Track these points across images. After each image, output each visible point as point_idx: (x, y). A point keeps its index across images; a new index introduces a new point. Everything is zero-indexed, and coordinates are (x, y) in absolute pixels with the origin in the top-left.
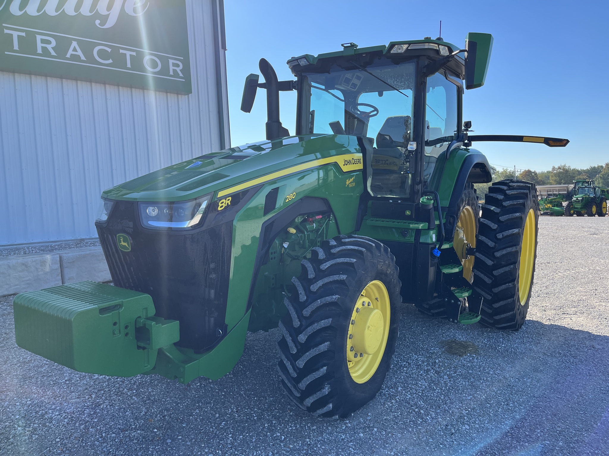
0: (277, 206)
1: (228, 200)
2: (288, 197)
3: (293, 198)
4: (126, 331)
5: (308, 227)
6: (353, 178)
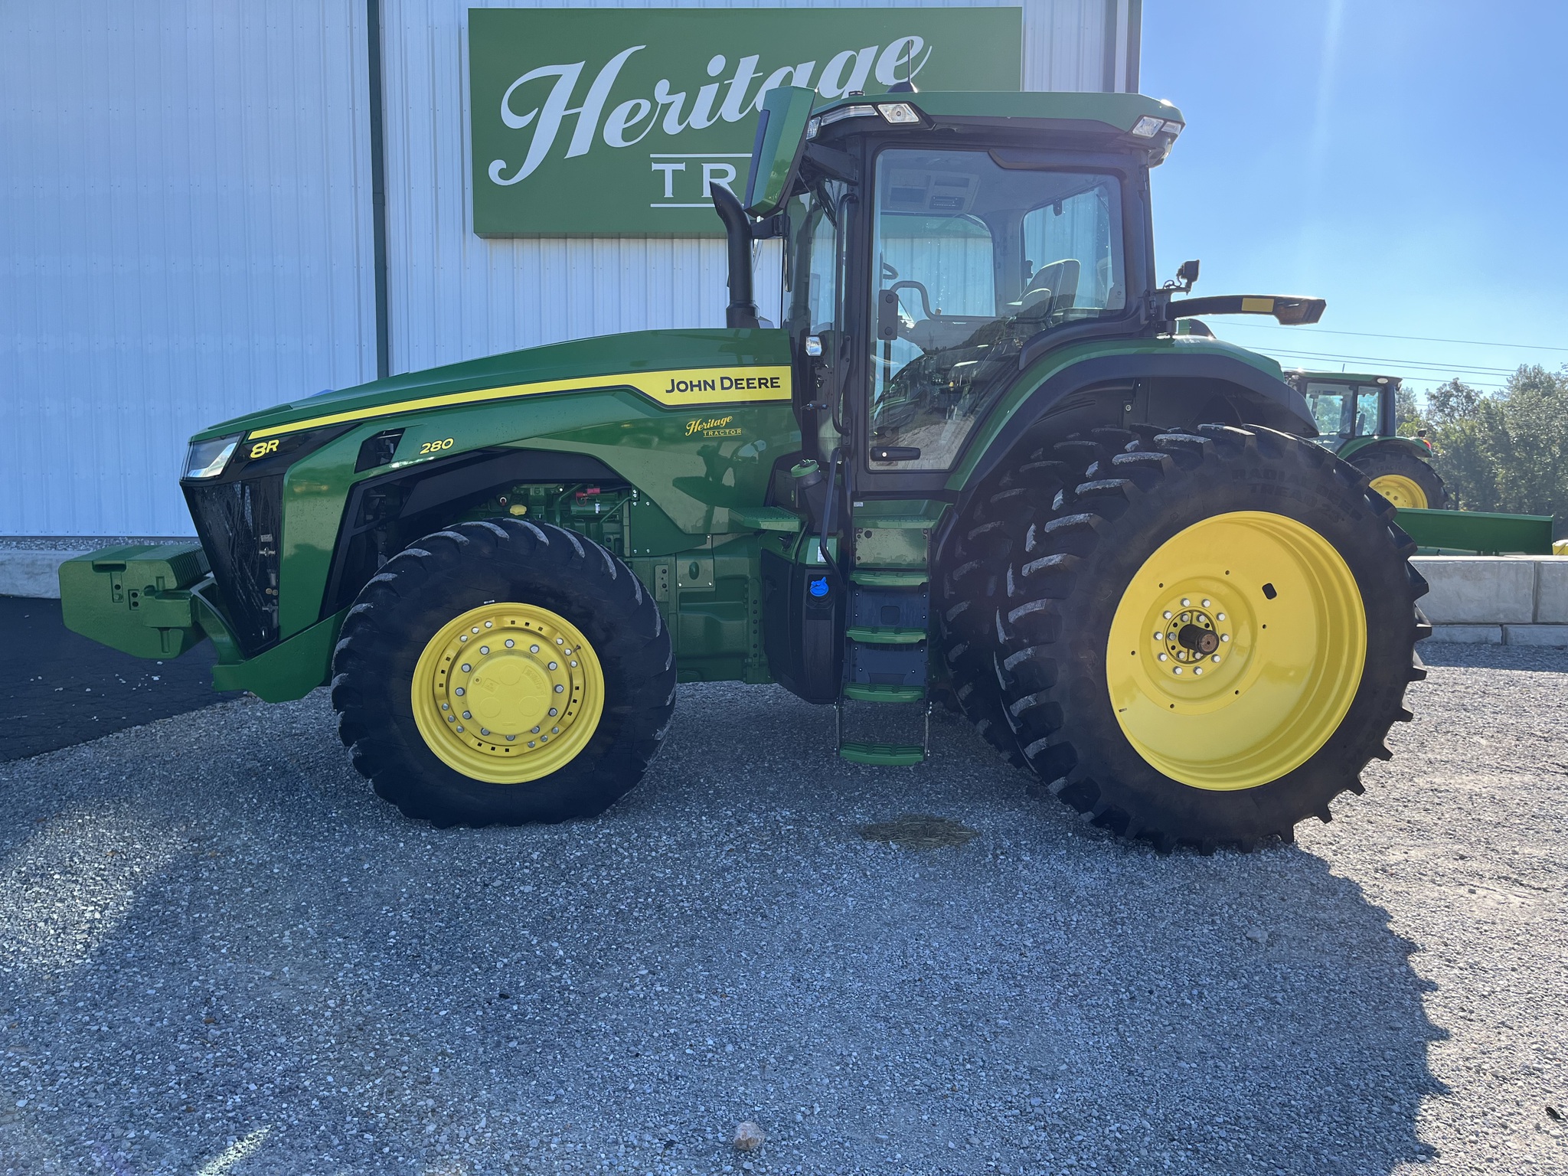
1: (272, 444)
2: (429, 445)
3: (444, 447)
4: (133, 600)
5: (575, 509)
6: (728, 419)
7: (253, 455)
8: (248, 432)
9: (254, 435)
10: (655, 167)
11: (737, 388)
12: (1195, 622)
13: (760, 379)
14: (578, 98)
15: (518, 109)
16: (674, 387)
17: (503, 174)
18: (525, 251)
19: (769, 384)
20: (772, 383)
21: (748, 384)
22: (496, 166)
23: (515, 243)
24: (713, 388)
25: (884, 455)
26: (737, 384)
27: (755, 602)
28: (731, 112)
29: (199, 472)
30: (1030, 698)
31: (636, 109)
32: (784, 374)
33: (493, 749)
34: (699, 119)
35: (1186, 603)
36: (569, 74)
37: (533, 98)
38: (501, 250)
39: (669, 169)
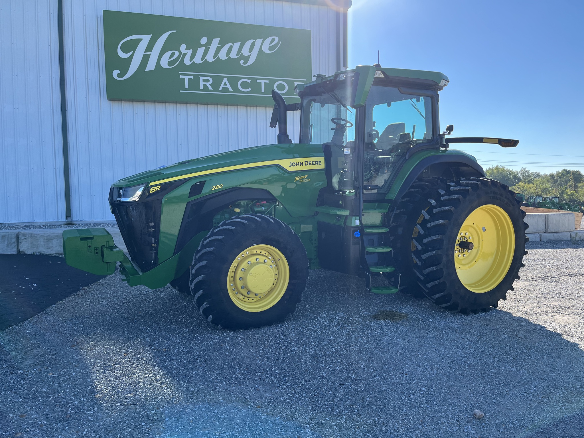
0: (203, 192)
1: (158, 187)
2: (215, 187)
3: (220, 188)
4: (96, 251)
5: (256, 209)
6: (306, 176)
7: (151, 192)
8: (149, 183)
9: (151, 184)
10: (181, 77)
11: (309, 165)
12: (463, 240)
13: (316, 162)
14: (150, 48)
15: (124, 51)
16: (292, 165)
17: (118, 75)
18: (127, 106)
19: (318, 164)
20: (319, 163)
21: (313, 163)
22: (115, 73)
23: (123, 103)
24: (303, 165)
25: (370, 188)
26: (309, 163)
27: (315, 240)
28: (210, 58)
29: (128, 199)
30: (434, 267)
31: (173, 54)
32: (322, 159)
33: (248, 299)
34: (198, 60)
35: (462, 234)
36: (146, 39)
37: (131, 46)
38: (117, 106)
39: (187, 78)
